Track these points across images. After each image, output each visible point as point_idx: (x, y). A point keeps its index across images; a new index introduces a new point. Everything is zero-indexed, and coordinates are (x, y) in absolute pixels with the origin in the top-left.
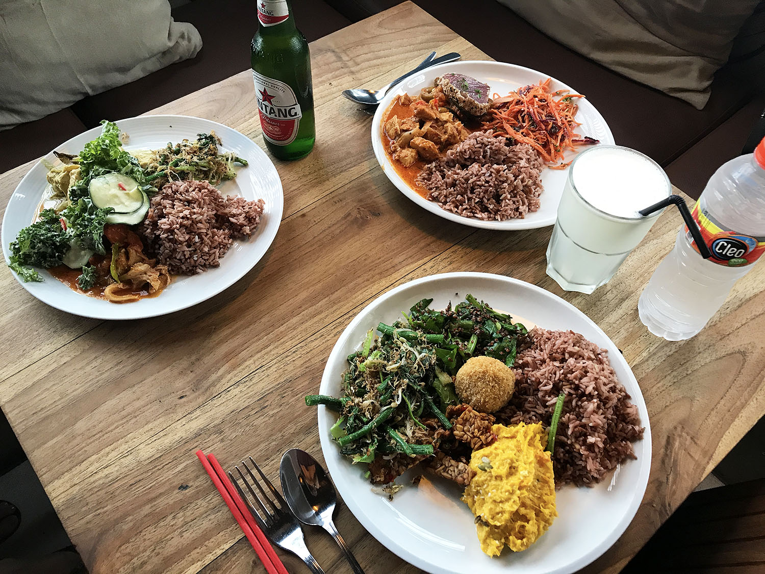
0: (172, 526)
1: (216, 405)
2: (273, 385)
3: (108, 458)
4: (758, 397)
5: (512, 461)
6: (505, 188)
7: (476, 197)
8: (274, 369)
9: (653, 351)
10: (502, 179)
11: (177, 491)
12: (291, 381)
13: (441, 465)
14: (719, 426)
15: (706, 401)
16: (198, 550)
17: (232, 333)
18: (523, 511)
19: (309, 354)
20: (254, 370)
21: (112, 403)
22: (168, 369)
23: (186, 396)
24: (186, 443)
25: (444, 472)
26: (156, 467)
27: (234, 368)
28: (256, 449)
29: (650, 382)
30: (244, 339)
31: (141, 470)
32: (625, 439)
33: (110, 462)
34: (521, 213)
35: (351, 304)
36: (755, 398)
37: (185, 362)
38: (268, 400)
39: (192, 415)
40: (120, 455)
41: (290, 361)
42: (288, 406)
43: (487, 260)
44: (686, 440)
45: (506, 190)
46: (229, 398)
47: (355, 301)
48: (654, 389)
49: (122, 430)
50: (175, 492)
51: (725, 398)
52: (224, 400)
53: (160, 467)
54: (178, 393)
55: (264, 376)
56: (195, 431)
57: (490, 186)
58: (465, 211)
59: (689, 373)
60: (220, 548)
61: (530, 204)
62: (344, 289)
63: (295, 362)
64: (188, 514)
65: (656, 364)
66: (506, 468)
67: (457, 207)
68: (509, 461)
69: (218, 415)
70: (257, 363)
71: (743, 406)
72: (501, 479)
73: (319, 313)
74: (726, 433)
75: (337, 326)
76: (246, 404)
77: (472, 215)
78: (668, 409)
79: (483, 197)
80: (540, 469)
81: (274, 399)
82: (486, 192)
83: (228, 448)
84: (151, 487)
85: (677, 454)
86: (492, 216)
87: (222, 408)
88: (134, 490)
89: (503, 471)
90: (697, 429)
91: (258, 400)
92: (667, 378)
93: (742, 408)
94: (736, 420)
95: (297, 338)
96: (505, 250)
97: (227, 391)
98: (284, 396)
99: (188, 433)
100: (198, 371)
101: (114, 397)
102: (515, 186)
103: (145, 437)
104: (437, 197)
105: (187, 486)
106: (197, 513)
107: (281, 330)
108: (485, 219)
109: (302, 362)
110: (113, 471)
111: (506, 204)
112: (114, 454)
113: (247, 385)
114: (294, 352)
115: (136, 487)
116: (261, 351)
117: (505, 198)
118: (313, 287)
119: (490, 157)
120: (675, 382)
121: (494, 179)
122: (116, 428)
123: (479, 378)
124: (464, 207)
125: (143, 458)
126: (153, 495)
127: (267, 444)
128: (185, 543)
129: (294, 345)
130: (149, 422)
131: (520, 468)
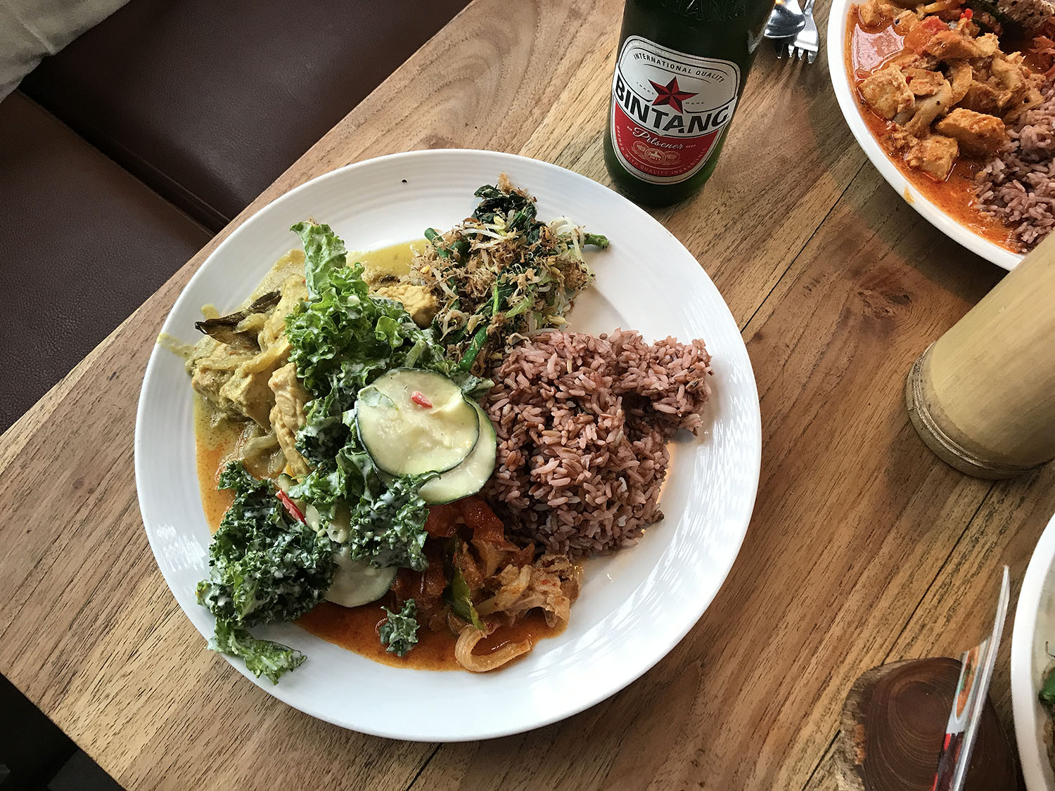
30: (771, 675)
35: (946, 534)
37: (679, 766)
62: (917, 501)
73: (893, 573)
75: (942, 596)
100: (715, 780)
107: (836, 634)
116: (820, 696)
118: (854, 512)
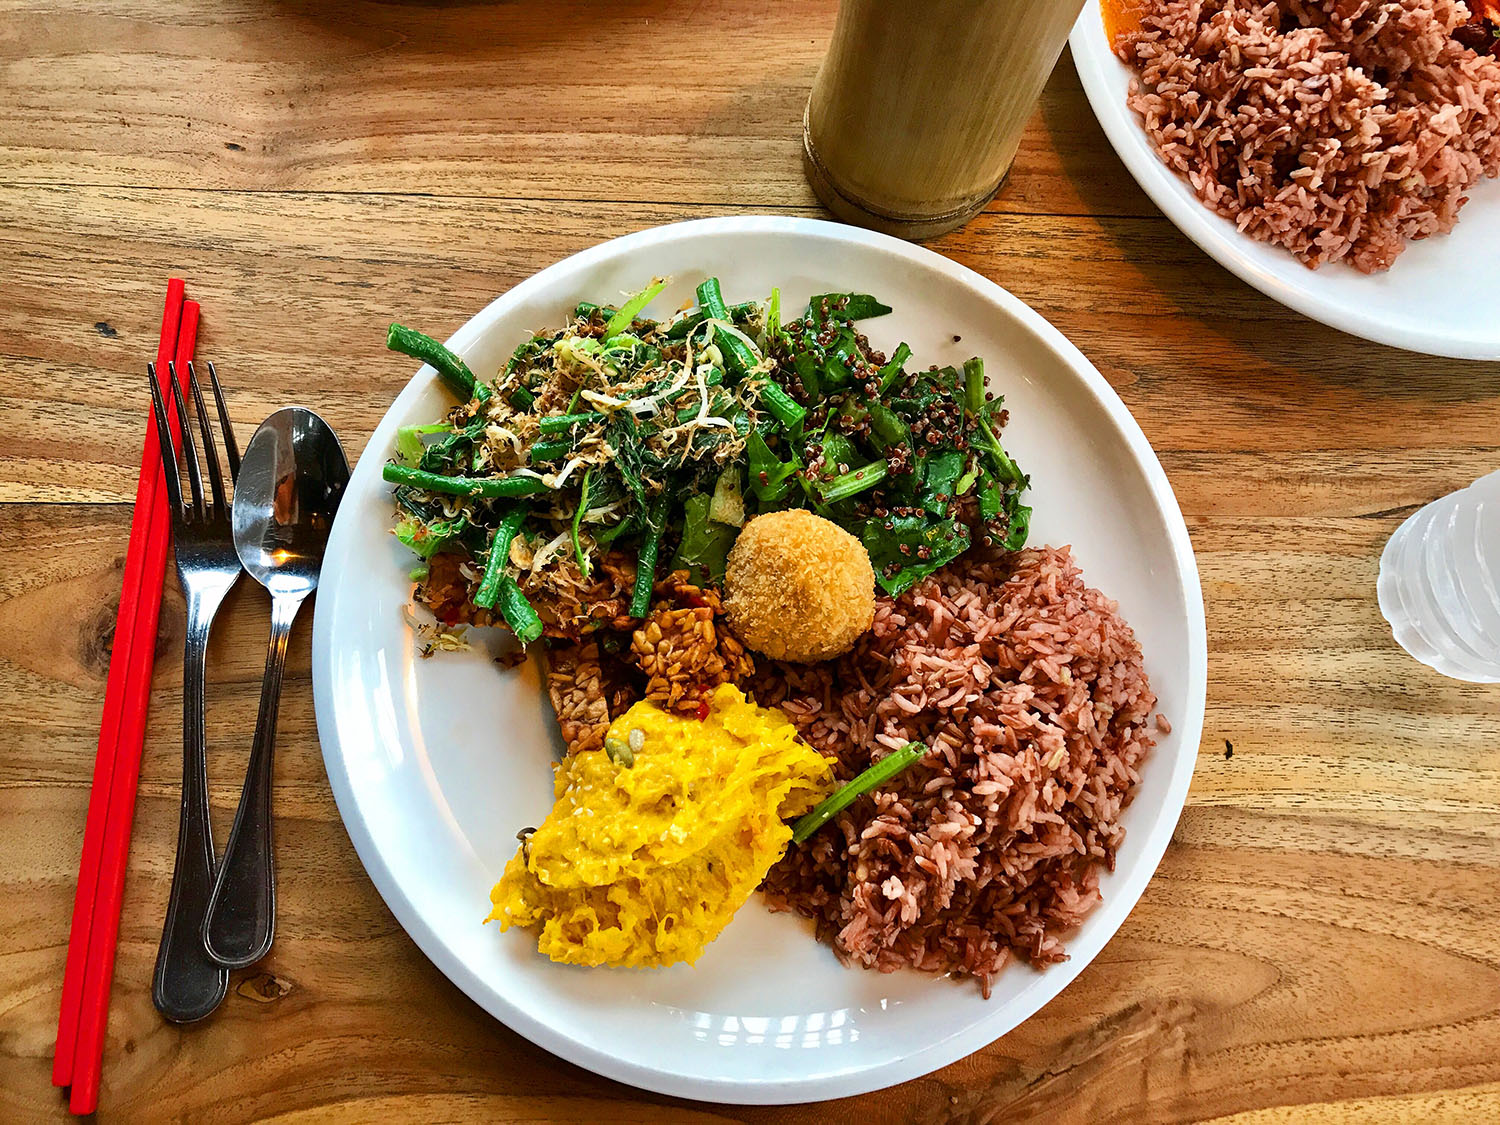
0: (35, 385)
1: (282, 211)
2: (418, 251)
3: (23, 171)
4: (1449, 1105)
5: (678, 789)
6: (1323, 152)
7: (1231, 127)
8: (446, 216)
9: (1308, 810)
10: (1338, 121)
11: (89, 326)
12: (459, 268)
13: (571, 672)
14: (1282, 1082)
15: (1312, 1012)
16: (44, 464)
17: (428, 77)
18: (619, 895)
19: (542, 238)
20: (408, 191)
21: (104, 63)
22: (254, 67)
23: (243, 149)
24: (174, 245)
25: (558, 689)
26: (88, 251)
27: (374, 156)
28: (286, 356)
29: (1223, 867)
30: (440, 107)
31: (60, 239)
32: (1003, 940)
33: (20, 180)
34: (1315, 251)
35: (721, 188)
36: (1439, 1100)
37: (294, 78)
38: (382, 275)
39: (225, 199)
40: (45, 181)
41: (491, 224)
42: (410, 316)
43: (1132, 309)
44: (1172, 1044)
45: (1321, 160)
46: (318, 216)
47: (736, 188)
48: (1216, 890)
49: (81, 132)
50: (85, 326)
51: (1366, 1041)
52: (304, 213)
53: (94, 257)
54: (234, 133)
55: (415, 219)
56: (206, 236)
57: (1291, 120)
58: (1174, 145)
59: (1342, 923)
60: (84, 491)
61: (1361, 243)
62: (734, 145)
63: (498, 234)
64: (77, 385)
65: (1282, 844)
66: (654, 791)
67: (1164, 120)
68: (672, 783)
69: (271, 234)
70: (424, 182)
71: (1389, 1092)
72: (627, 804)
73: (635, 161)
74: (1279, 1110)
76: (337, 252)
77: (1185, 166)
78: (1203, 953)
79: (1251, 139)
80: (734, 849)
81: (396, 280)
82: (1266, 128)
83: (237, 315)
84: (52, 285)
85: (1116, 1053)
86: (1232, 205)
87: (288, 225)
88: (22, 267)
89: (648, 791)
90: (1223, 1045)
91: (367, 261)
92: (1273, 891)
93: (1382, 1094)
94: (1336, 1104)
95: (545, 184)
96: (1200, 317)
97: (325, 195)
98: (420, 288)
99: (192, 229)
100: (304, 114)
101: (116, 55)
102: (1361, 166)
103: (113, 177)
104: (1145, 60)
105: (114, 332)
106: (93, 395)
107: (527, 142)
108: (1206, 201)
109: (513, 245)
110: (13, 202)
111: (1293, 198)
112: (37, 169)
113: (368, 213)
114: (514, 211)
115: (28, 264)
116: (453, 159)
117: (1304, 182)
119: (1375, 39)
120: (1282, 915)
121: (1318, 107)
122: (77, 120)
123: (770, 566)
124: (1181, 133)
125: (79, 218)
126: (44, 302)
127: (311, 361)
128: (34, 434)
129: (525, 193)
130: (139, 152)
131: (679, 817)
